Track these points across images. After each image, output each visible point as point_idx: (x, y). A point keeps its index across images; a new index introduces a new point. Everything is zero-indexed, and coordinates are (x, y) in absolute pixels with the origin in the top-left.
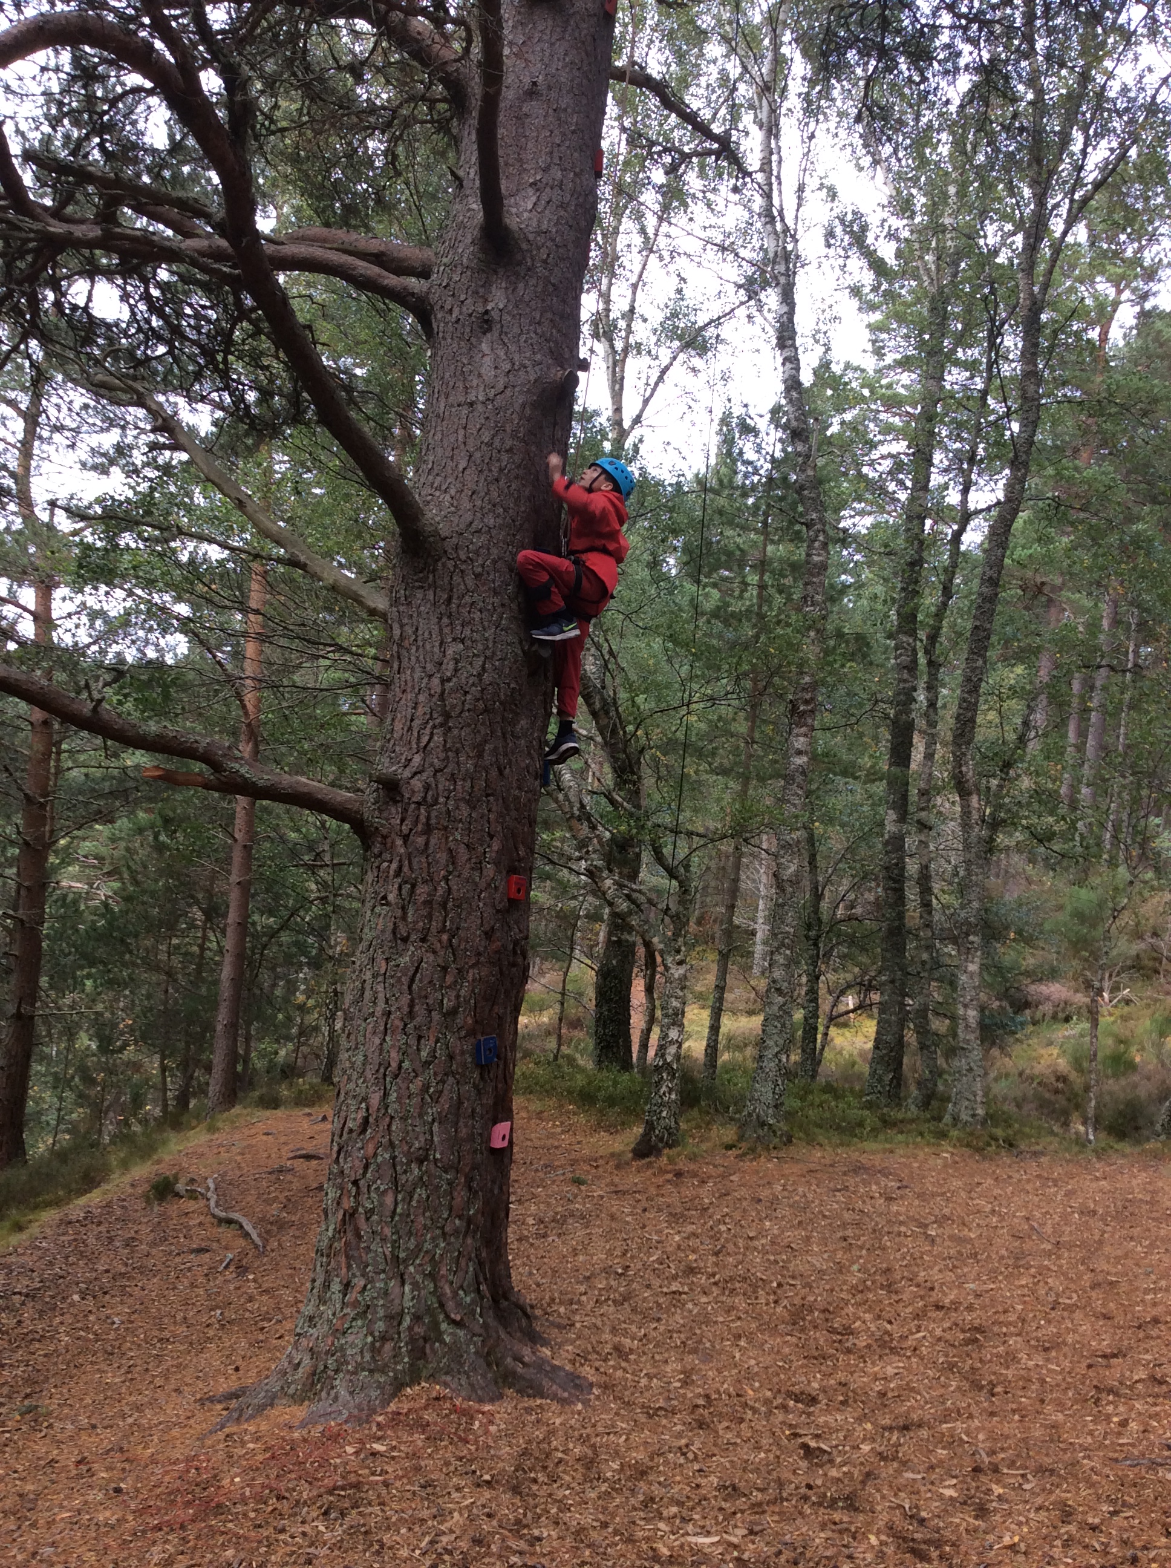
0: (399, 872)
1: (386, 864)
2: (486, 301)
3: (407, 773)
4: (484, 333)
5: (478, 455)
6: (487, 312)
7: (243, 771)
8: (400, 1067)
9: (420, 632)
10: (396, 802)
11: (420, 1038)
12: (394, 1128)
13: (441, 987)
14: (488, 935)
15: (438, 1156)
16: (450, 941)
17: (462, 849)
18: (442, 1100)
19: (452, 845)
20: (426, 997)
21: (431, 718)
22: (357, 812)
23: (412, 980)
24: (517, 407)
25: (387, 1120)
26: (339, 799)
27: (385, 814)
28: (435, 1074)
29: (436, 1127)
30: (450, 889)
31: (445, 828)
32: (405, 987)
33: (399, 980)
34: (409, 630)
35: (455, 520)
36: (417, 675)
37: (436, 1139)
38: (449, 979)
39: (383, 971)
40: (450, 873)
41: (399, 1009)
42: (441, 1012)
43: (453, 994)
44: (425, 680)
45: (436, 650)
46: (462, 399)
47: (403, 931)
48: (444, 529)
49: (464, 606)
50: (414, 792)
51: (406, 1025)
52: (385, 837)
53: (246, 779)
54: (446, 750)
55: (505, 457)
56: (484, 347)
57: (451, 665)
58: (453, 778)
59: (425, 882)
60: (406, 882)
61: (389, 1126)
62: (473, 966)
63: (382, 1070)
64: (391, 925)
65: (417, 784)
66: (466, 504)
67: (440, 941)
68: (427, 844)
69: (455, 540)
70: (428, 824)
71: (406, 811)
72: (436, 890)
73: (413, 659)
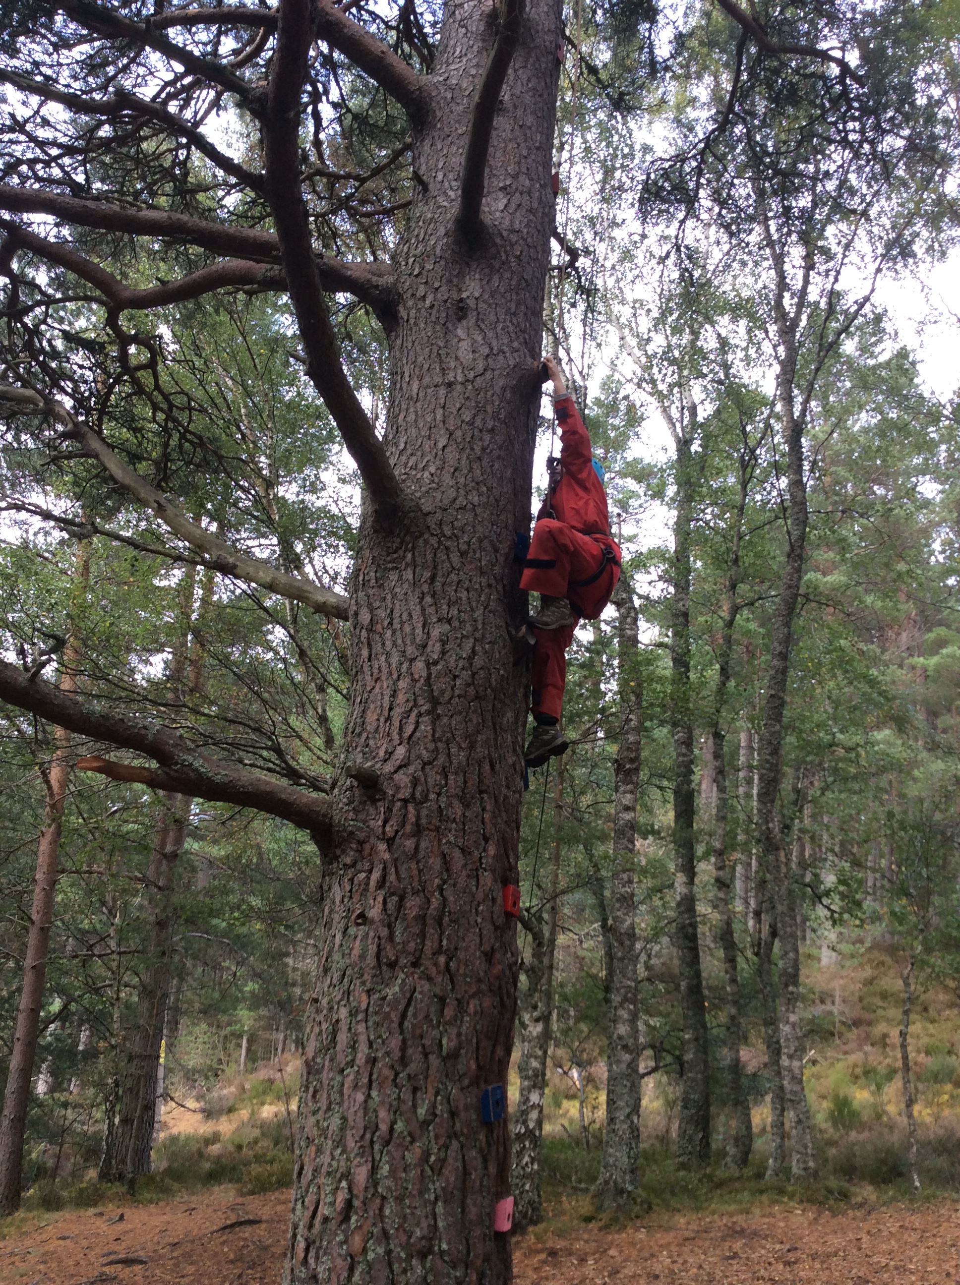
0: (381, 884)
1: (363, 875)
2: (460, 290)
3: (389, 768)
4: (460, 320)
5: (459, 433)
6: (461, 300)
7: (197, 764)
8: (391, 1130)
9: (396, 614)
10: (374, 801)
11: (415, 1090)
12: (387, 1212)
13: (439, 1022)
14: (489, 956)
15: (444, 1246)
16: (447, 964)
17: (457, 854)
18: (446, 1172)
19: (446, 850)
20: (422, 1037)
21: (415, 705)
22: (325, 816)
23: (404, 1016)
24: (497, 389)
25: (378, 1201)
26: (305, 800)
27: (361, 816)
28: (437, 1137)
29: (440, 1208)
30: (445, 899)
31: (437, 829)
32: (395, 1025)
33: (387, 1016)
34: (382, 614)
35: (438, 495)
36: (394, 660)
37: (441, 1224)
38: (449, 1013)
39: (364, 1006)
40: (445, 882)
41: (388, 1054)
42: (440, 1055)
43: (453, 1031)
44: (405, 666)
45: (419, 631)
46: (438, 379)
47: (389, 954)
48: (427, 505)
49: (450, 584)
50: (398, 788)
51: (397, 1074)
52: (361, 843)
53: (200, 774)
54: (434, 740)
55: (487, 437)
56: (460, 332)
57: (438, 647)
58: (445, 774)
59: (415, 893)
60: (393, 894)
61: (381, 1209)
62: (472, 996)
63: (368, 1136)
64: (372, 949)
65: (402, 778)
66: (448, 480)
67: (436, 965)
68: (417, 848)
69: (439, 516)
70: (417, 824)
71: (389, 810)
72: (429, 901)
73: (388, 644)
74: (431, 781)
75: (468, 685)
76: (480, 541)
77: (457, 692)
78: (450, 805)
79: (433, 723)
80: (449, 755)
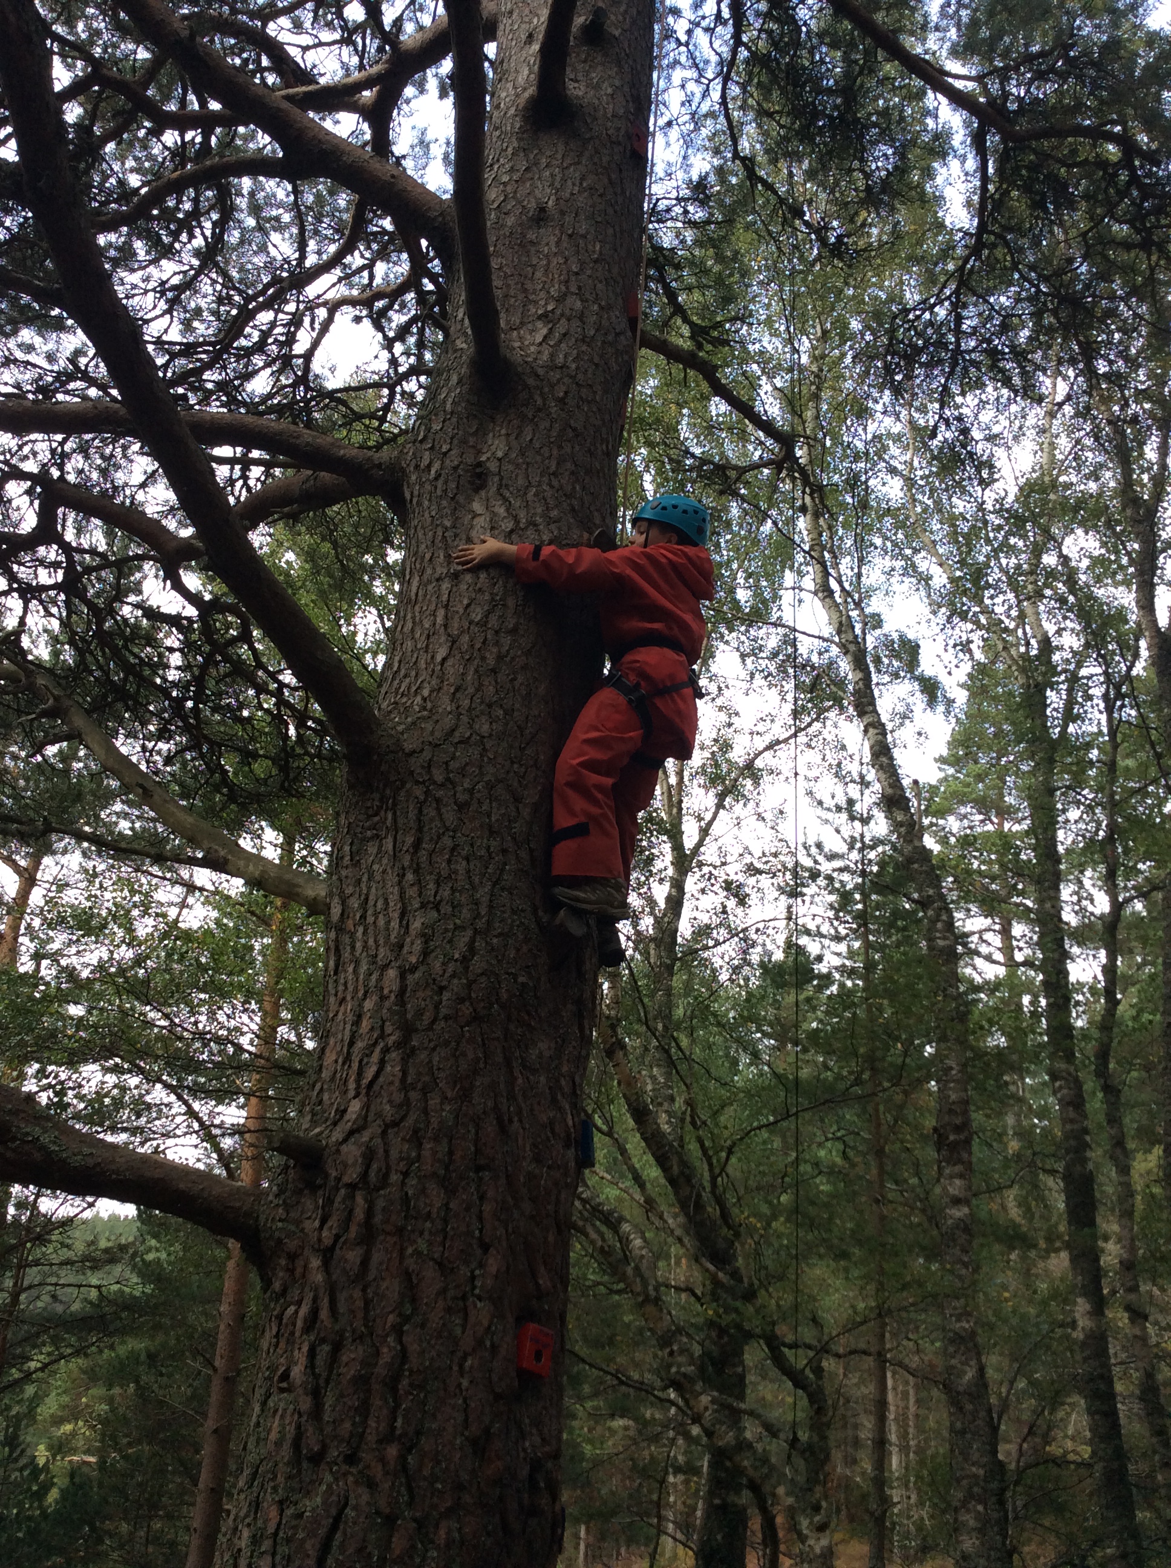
0: (311, 1322)
1: (293, 1308)
2: (479, 452)
4: (477, 490)
5: (466, 638)
6: (480, 464)
9: (371, 903)
10: (313, 1188)
13: (383, 1560)
14: (479, 1446)
16: (402, 1458)
17: (430, 1272)
19: (411, 1263)
21: (382, 1036)
22: (249, 1214)
23: (325, 1548)
27: (295, 1214)
30: (404, 1351)
31: (400, 1231)
32: (311, 1562)
33: (302, 1546)
34: (354, 903)
36: (363, 970)
38: (400, 1543)
39: (271, 1529)
40: (407, 1319)
46: (441, 570)
47: (312, 1441)
48: (411, 742)
49: (441, 852)
50: (346, 1166)
54: (405, 1087)
56: (477, 506)
59: (359, 1338)
60: (323, 1341)
62: (447, 1514)
65: (352, 1151)
67: (382, 1460)
68: (365, 1263)
70: (368, 1224)
71: (329, 1201)
72: (378, 1353)
73: (359, 945)
74: (394, 1154)
75: (462, 1000)
76: (490, 786)
77: (444, 1011)
78: (423, 1191)
79: (404, 1061)
80: (426, 1111)
